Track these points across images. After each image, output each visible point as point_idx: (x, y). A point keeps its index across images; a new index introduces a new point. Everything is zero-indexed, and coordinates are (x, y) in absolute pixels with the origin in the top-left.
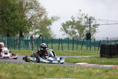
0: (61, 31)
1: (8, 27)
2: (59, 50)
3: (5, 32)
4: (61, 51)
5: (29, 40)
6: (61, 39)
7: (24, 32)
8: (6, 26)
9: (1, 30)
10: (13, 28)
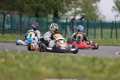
0: (113, 11)
1: (38, 3)
2: (111, 38)
3: (33, 11)
4: (114, 39)
5: (69, 23)
6: (114, 22)
7: (60, 10)
8: (35, 3)
9: (27, 8)
10: (45, 5)
